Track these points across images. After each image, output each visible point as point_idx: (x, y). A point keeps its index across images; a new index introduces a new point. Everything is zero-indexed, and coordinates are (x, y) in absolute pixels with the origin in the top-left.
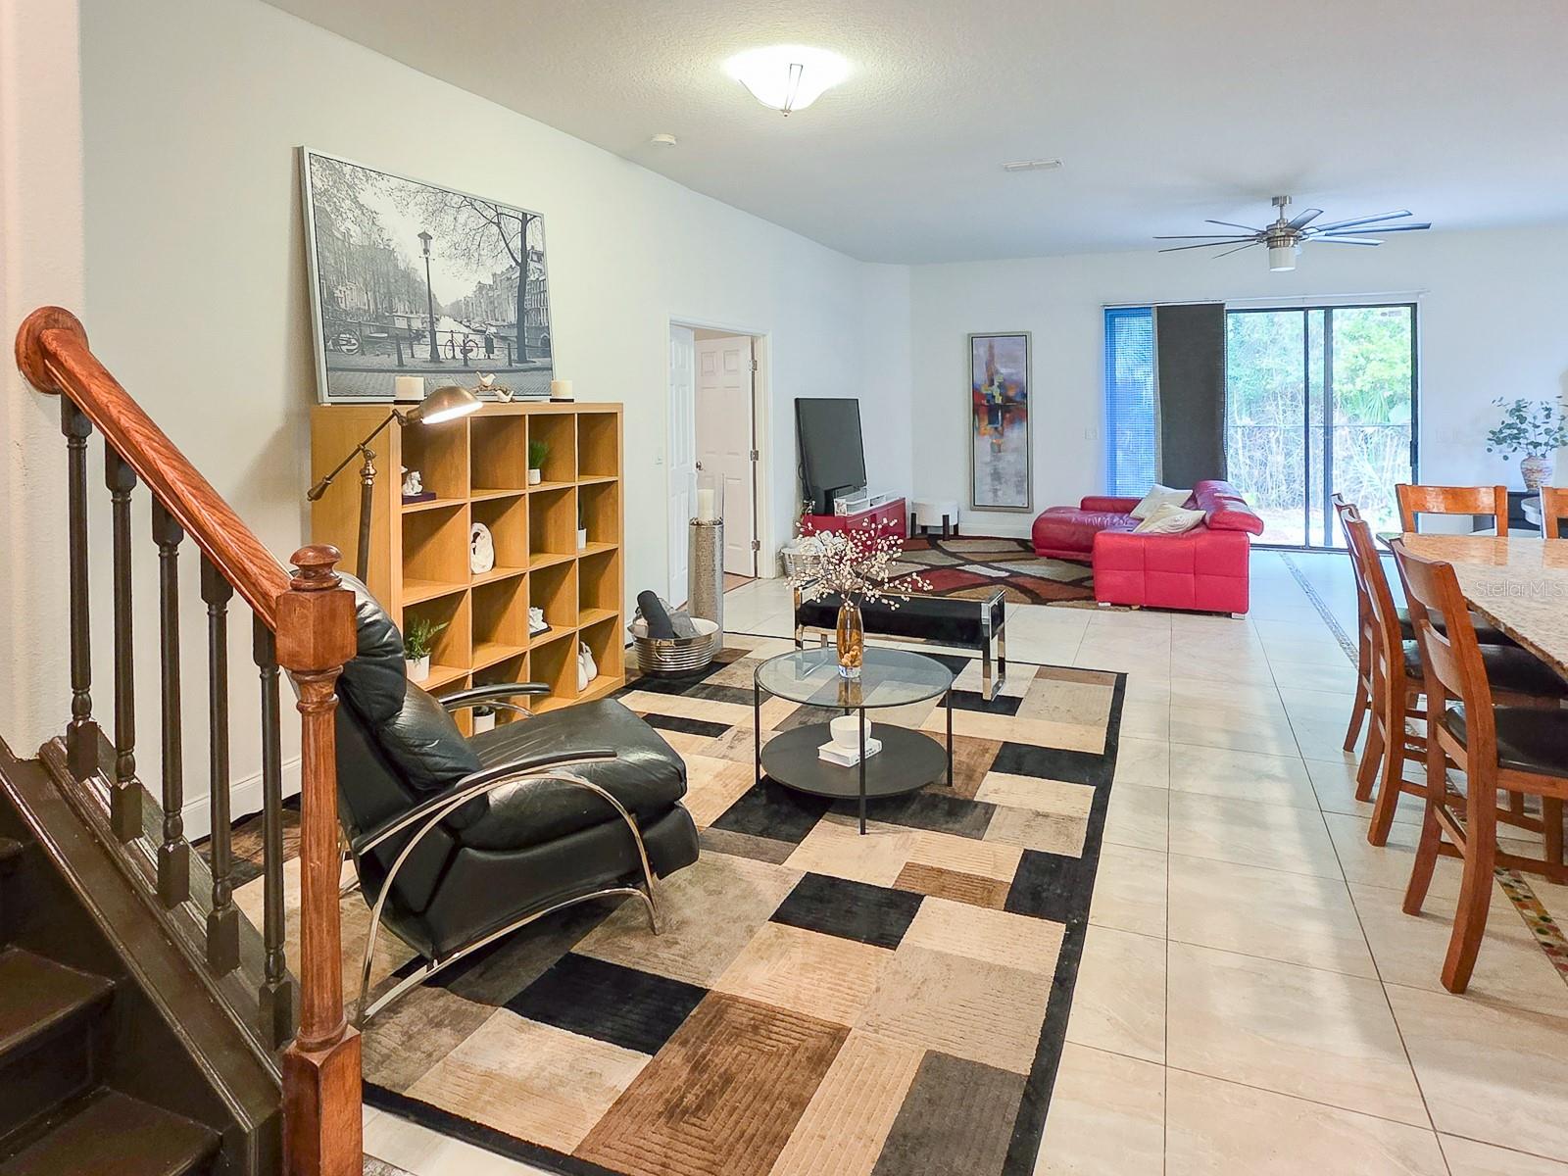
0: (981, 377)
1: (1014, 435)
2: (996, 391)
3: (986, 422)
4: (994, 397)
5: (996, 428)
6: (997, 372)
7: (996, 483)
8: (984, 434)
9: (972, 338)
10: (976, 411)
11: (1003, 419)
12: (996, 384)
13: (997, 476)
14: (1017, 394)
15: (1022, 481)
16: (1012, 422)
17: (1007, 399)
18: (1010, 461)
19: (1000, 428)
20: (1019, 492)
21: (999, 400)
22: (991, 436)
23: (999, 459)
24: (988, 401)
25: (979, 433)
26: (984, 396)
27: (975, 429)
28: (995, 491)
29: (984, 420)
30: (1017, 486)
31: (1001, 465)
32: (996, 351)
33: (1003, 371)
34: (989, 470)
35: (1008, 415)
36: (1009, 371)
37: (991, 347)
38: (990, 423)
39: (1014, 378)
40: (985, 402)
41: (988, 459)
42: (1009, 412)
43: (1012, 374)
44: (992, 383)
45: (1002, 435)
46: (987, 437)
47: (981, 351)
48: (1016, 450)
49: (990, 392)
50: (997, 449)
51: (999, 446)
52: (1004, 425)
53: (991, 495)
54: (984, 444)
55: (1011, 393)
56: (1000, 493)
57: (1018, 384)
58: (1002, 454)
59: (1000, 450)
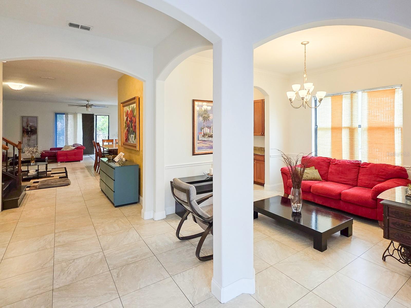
0: (25, 125)
1: (33, 137)
2: (29, 128)
3: (26, 134)
5: (29, 136)
6: (29, 124)
9: (23, 117)
10: (23, 132)
11: (30, 134)
12: (29, 126)
16: (33, 134)
17: (32, 130)
18: (32, 143)
22: (27, 137)
23: (29, 142)
24: (27, 130)
25: (24, 137)
34: (26, 144)
36: (32, 124)
37: (28, 119)
39: (34, 125)
41: (27, 142)
42: (32, 132)
44: (28, 126)
46: (26, 137)
47: (25, 120)
48: (34, 140)
49: (27, 128)
50: (29, 140)
54: (25, 139)
55: (33, 128)
57: (35, 127)
58: (30, 141)
59: (30, 140)
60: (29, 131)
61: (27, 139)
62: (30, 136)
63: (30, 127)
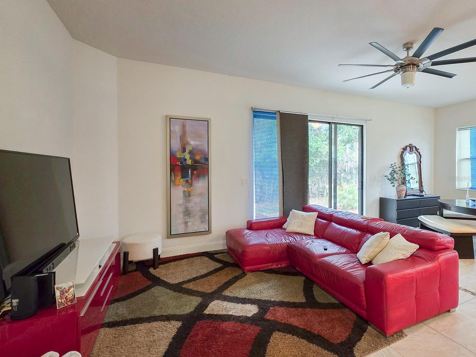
0: (176, 145)
1: (200, 185)
2: (187, 157)
3: (180, 177)
4: (185, 160)
5: (187, 181)
6: (188, 143)
7: (186, 217)
8: (178, 185)
9: (170, 118)
10: (172, 170)
11: (192, 174)
12: (187, 151)
13: (187, 213)
14: (201, 158)
15: (205, 214)
16: (198, 176)
17: (195, 161)
18: (196, 203)
19: (190, 181)
20: (202, 222)
21: (189, 162)
22: (183, 186)
23: (189, 201)
24: (181, 163)
25: (175, 185)
26: (179, 159)
27: (172, 182)
28: (186, 223)
29: (178, 176)
30: (201, 218)
31: (190, 205)
32: (188, 129)
33: (192, 143)
34: (181, 209)
35: (195, 172)
36: (197, 143)
37: (184, 126)
38: (182, 177)
39: (200, 147)
40: (179, 163)
41: (181, 201)
42: (196, 169)
43: (198, 145)
44: (184, 150)
45: (191, 185)
46: (181, 187)
47: (177, 128)
48: (201, 195)
49: (182, 156)
50: (188, 195)
51: (189, 192)
52: (193, 179)
53: (183, 226)
54: (178, 192)
55: (198, 158)
56: (189, 224)
57: (202, 152)
58: (191, 198)
60: (187, 165)
61: (184, 191)
62: (192, 182)
63: (190, 153)
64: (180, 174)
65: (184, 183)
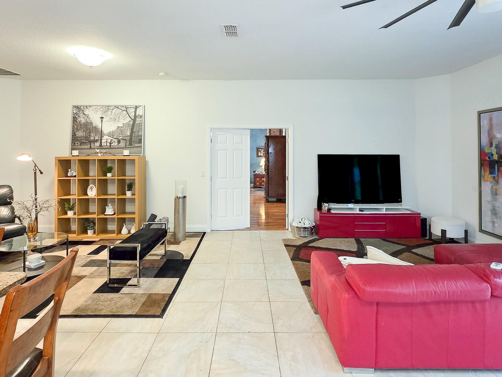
0: (485, 140)
2: (494, 151)
3: (488, 173)
4: (492, 155)
5: (494, 177)
6: (494, 137)
7: (494, 217)
8: (487, 181)
9: (480, 113)
10: (482, 164)
11: (498, 171)
12: (494, 145)
13: (494, 212)
17: (501, 157)
19: (496, 178)
21: (496, 157)
22: (491, 183)
23: (496, 200)
24: (489, 158)
25: (484, 180)
26: (487, 154)
27: (482, 177)
28: (493, 223)
29: (486, 171)
31: (497, 204)
32: (494, 121)
33: (498, 136)
34: (489, 207)
35: (501, 169)
37: (491, 120)
38: (490, 173)
40: (487, 158)
41: (489, 198)
44: (491, 145)
46: (488, 183)
47: (485, 123)
49: (490, 151)
50: (494, 193)
52: (499, 175)
53: (491, 225)
56: (496, 225)
58: (498, 196)
59: (496, 195)
60: (494, 160)
62: (498, 179)
63: (497, 147)
64: (488, 169)
65: (492, 179)
